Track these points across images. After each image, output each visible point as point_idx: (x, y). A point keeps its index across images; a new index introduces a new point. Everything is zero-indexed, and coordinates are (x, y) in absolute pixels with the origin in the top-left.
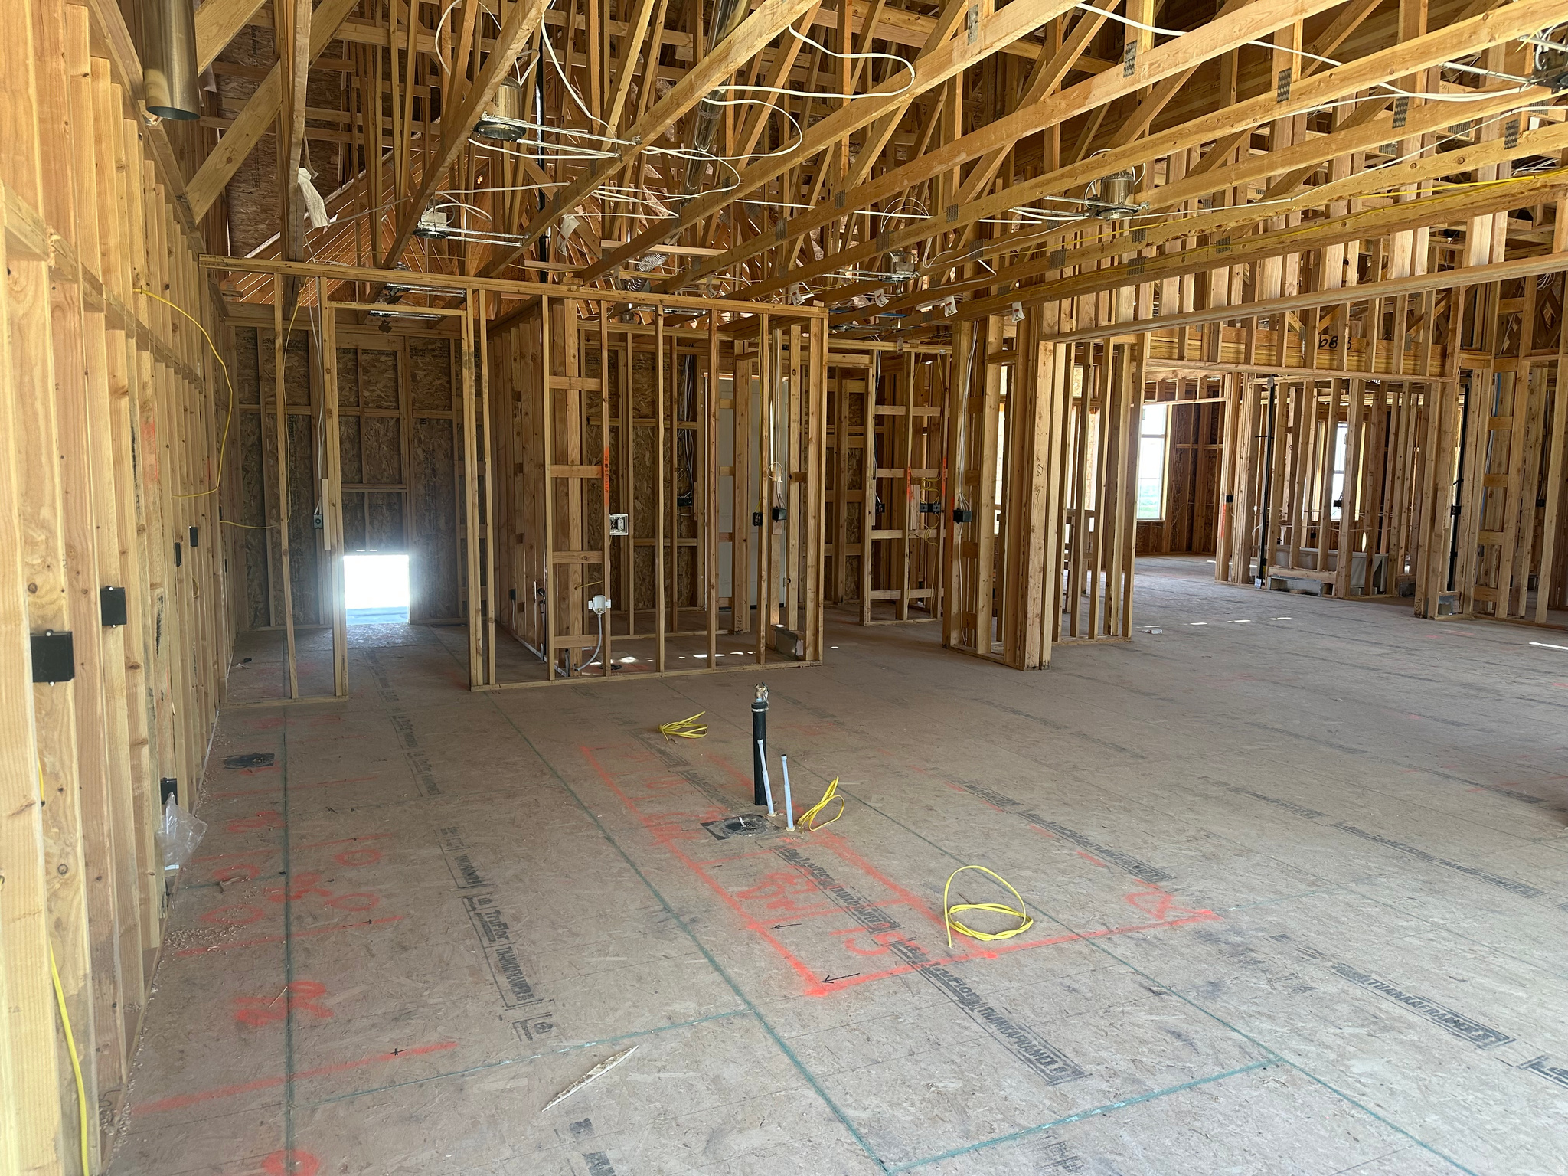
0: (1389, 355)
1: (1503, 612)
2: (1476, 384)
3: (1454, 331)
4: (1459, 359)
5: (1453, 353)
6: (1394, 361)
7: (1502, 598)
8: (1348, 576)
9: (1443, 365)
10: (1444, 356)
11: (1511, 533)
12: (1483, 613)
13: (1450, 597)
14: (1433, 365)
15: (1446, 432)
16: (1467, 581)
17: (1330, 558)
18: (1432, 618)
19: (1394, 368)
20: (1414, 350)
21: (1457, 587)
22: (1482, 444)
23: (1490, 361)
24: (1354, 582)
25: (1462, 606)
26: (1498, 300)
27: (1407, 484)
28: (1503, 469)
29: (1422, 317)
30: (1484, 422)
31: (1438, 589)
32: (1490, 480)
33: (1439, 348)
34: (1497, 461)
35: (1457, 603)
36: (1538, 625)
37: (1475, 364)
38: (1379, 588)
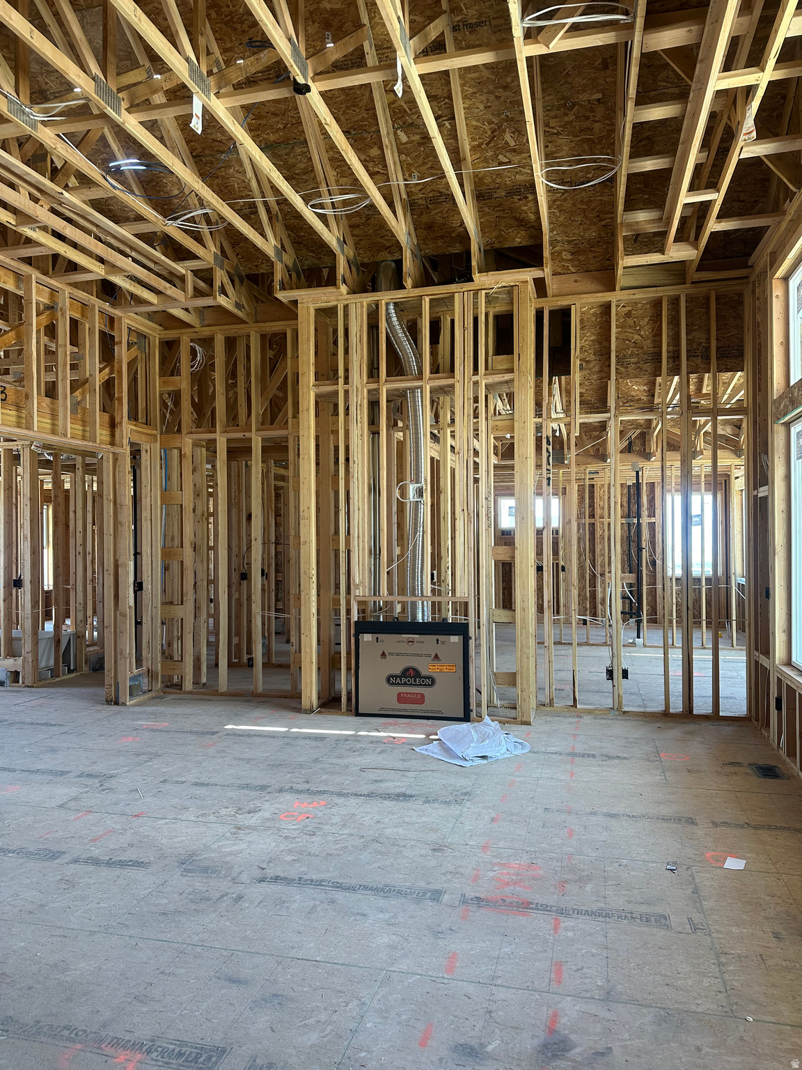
0: (54, 416)
1: (188, 685)
2: (145, 458)
3: (120, 399)
4: (127, 429)
5: (121, 423)
6: (60, 423)
7: (187, 670)
8: (36, 660)
9: (113, 435)
10: (113, 425)
11: (189, 605)
12: (172, 687)
13: (139, 675)
14: (102, 434)
15: (121, 505)
16: (153, 658)
17: (14, 642)
18: (124, 704)
19: (60, 429)
20: (83, 416)
21: (144, 663)
22: (156, 516)
23: (155, 436)
24: (43, 664)
25: (150, 683)
26: (157, 377)
27: (89, 558)
28: (177, 542)
29: (87, 381)
30: (156, 496)
31: (128, 670)
32: (167, 553)
33: (106, 417)
34: (170, 534)
35: (146, 680)
36: (222, 694)
37: (143, 437)
38: (69, 666)
